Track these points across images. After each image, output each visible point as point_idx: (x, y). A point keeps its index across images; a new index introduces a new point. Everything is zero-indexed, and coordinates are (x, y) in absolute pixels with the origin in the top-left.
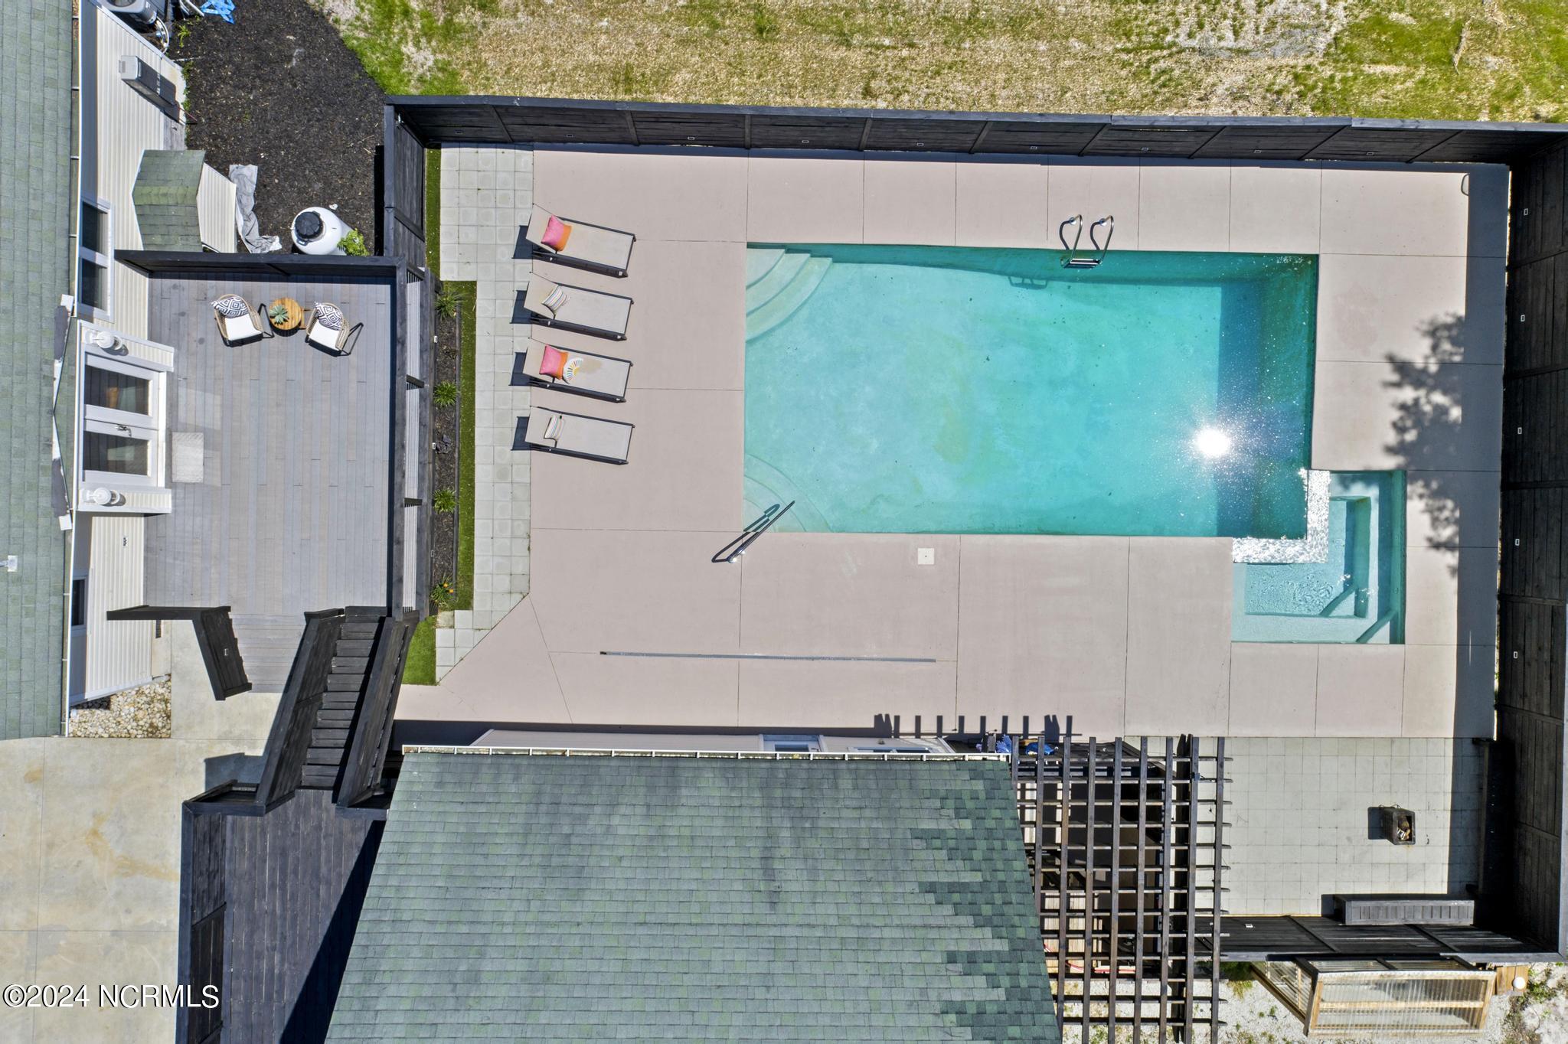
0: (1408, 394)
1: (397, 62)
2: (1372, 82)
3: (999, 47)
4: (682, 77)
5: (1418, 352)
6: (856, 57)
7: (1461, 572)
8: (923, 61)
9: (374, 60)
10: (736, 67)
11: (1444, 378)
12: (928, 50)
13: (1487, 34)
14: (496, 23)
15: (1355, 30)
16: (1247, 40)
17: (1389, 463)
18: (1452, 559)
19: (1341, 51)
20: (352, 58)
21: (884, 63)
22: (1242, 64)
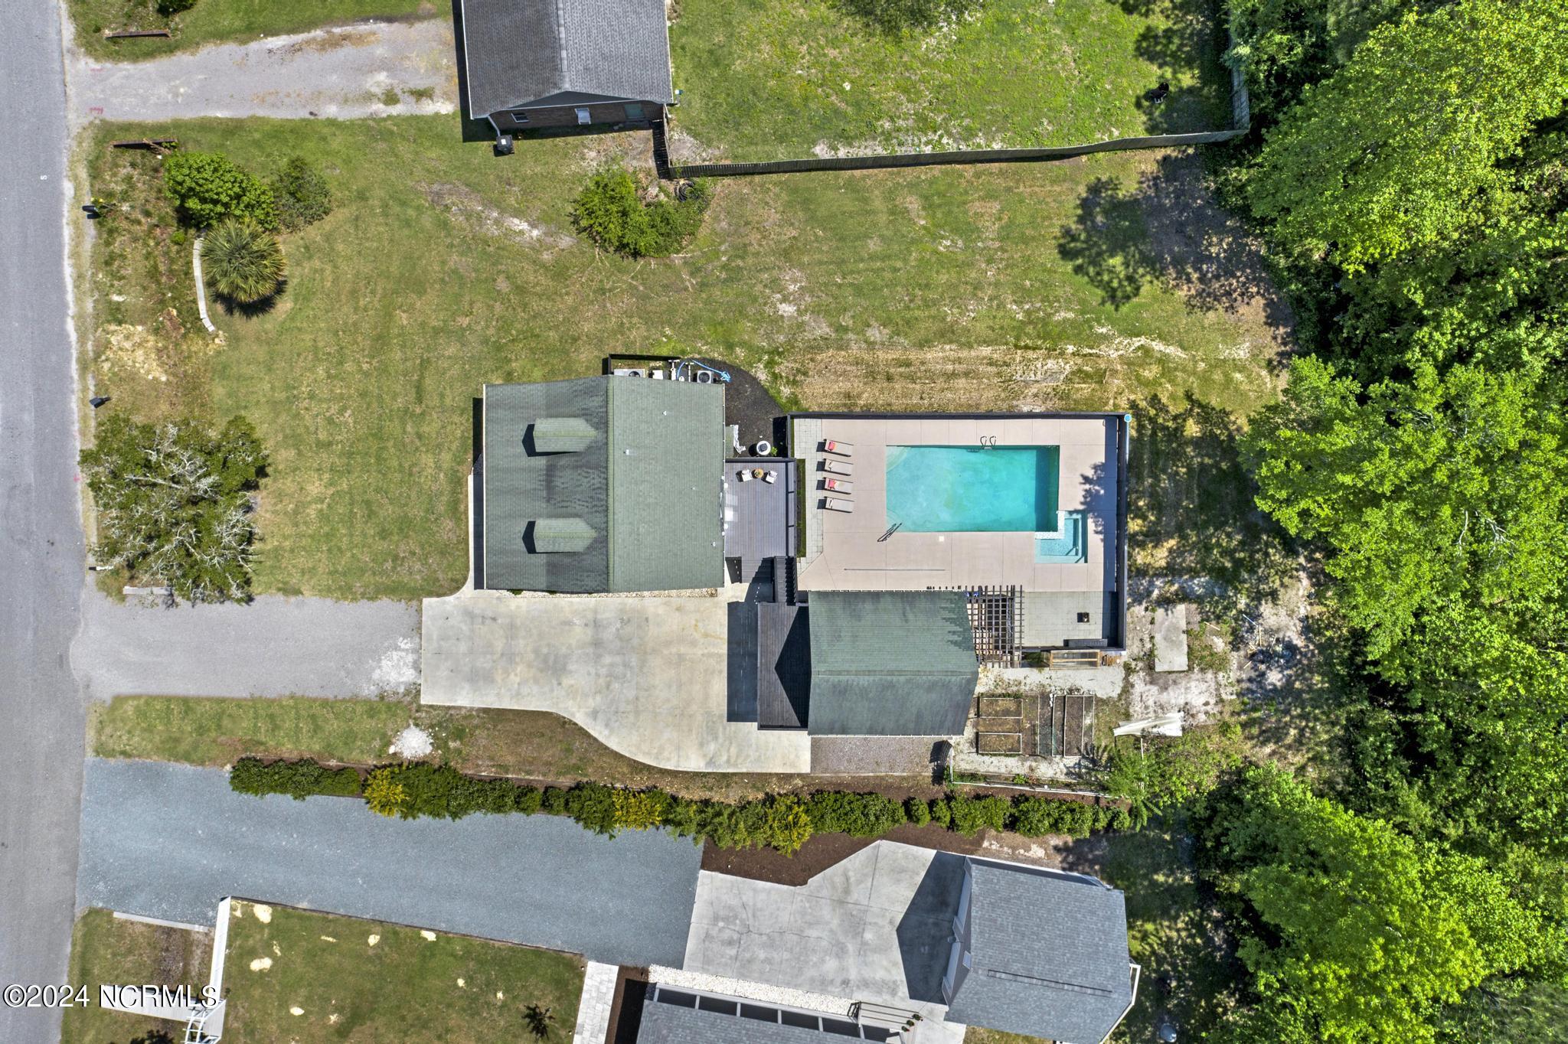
0: (1087, 487)
1: (779, 392)
2: (1078, 390)
3: (962, 382)
4: (865, 395)
5: (1090, 473)
6: (918, 387)
7: (1104, 540)
8: (938, 387)
9: (772, 392)
10: (881, 391)
11: (1098, 481)
12: (940, 383)
13: (1114, 372)
14: (808, 380)
15: (1073, 373)
16: (1039, 377)
17: (1081, 507)
18: (1101, 536)
19: (1068, 380)
20: (766, 391)
21: (926, 388)
22: (1037, 385)
